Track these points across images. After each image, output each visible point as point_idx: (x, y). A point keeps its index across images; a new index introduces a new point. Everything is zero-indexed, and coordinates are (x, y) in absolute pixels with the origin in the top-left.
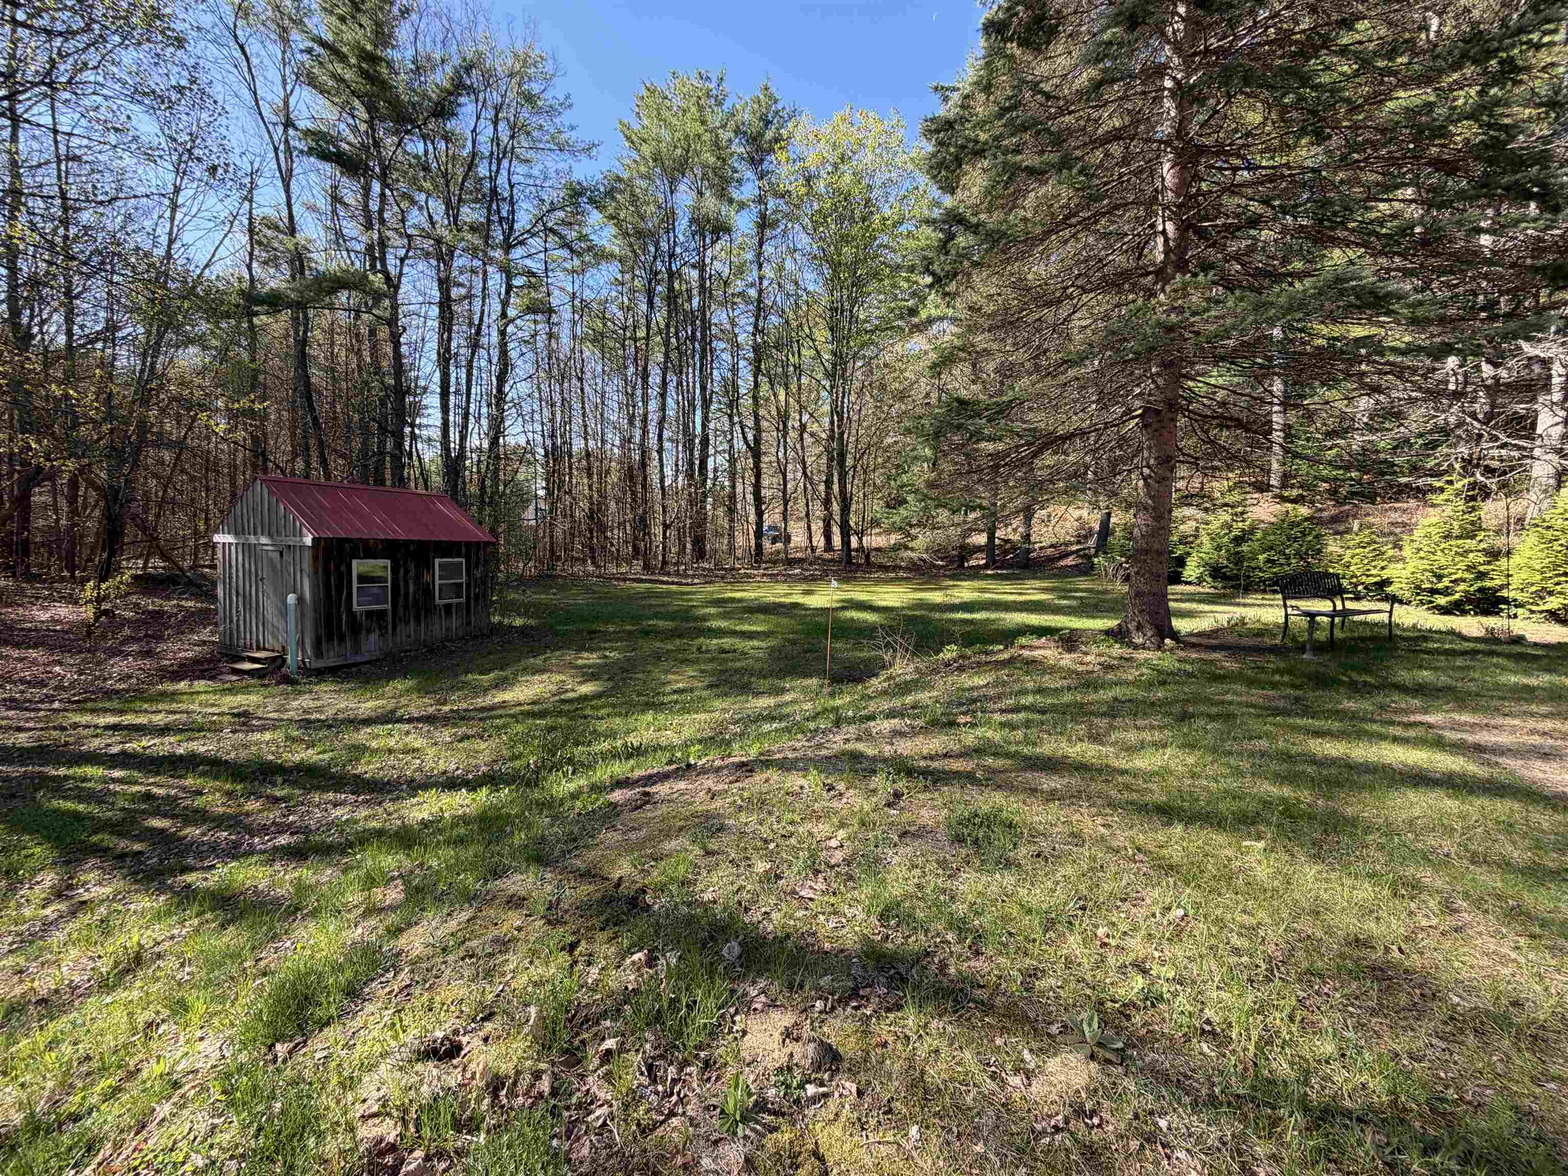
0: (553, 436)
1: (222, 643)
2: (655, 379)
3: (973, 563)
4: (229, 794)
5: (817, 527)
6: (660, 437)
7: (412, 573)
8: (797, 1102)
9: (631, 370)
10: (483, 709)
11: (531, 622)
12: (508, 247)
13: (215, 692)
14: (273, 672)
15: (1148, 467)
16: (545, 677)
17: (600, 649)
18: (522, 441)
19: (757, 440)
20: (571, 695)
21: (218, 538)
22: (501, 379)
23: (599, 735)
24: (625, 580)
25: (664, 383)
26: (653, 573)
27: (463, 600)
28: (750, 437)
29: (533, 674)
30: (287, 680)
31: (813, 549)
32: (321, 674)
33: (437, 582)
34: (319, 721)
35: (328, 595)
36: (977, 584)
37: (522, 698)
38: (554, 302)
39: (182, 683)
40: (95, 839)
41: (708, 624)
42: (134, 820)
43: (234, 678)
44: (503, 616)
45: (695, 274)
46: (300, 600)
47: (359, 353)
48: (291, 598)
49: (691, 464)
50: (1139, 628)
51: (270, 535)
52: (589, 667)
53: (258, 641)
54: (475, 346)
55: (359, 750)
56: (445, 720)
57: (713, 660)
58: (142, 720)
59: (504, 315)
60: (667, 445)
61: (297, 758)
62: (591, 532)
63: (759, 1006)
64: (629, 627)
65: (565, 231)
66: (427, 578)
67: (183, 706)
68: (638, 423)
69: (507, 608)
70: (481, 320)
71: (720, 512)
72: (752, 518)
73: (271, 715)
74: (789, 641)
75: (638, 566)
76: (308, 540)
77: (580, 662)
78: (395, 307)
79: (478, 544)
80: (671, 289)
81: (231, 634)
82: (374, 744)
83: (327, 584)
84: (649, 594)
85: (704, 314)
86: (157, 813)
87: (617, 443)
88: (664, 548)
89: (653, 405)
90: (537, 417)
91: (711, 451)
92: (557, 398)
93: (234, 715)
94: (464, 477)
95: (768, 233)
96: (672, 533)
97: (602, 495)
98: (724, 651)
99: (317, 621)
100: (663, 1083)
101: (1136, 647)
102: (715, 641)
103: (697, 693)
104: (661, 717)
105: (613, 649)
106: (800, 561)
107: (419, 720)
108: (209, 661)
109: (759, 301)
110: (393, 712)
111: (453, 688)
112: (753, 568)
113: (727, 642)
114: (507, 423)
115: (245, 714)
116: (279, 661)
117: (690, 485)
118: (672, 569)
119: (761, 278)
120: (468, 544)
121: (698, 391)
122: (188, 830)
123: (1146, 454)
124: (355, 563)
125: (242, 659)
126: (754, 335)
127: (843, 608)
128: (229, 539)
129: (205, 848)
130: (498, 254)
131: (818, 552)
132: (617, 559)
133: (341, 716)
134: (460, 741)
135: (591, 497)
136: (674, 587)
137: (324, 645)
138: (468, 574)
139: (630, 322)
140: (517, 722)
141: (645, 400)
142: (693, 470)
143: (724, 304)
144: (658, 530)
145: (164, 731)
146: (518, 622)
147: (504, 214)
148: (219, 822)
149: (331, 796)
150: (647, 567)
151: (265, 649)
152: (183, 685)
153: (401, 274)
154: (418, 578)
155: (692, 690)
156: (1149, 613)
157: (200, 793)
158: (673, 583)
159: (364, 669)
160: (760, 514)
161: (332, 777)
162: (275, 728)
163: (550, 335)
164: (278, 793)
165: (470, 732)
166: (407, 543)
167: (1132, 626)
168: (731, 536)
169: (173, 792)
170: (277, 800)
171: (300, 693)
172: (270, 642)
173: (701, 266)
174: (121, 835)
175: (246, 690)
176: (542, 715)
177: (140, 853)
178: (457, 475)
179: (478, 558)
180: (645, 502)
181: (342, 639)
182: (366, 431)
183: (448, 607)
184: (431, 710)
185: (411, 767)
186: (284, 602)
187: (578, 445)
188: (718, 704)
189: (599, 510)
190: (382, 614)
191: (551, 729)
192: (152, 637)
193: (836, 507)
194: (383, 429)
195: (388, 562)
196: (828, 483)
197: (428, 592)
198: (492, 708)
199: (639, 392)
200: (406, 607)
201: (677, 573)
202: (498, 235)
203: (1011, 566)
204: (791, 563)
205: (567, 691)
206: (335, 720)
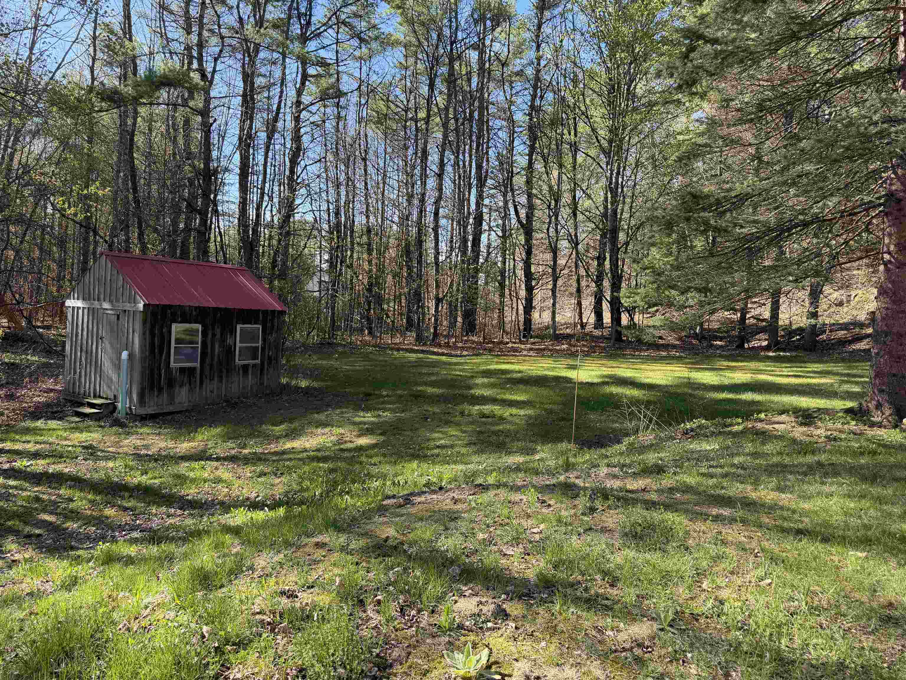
0: (337, 214)
1: (65, 391)
2: (434, 157)
3: (755, 343)
4: (91, 502)
5: (588, 302)
6: (436, 214)
7: (218, 336)
8: (481, 628)
9: (410, 151)
10: (276, 453)
11: (315, 384)
12: (304, 39)
13: (65, 430)
14: (107, 416)
15: (889, 253)
16: (327, 430)
17: (375, 409)
18: (309, 218)
19: (530, 217)
20: (349, 445)
21: (69, 303)
22: (294, 162)
23: (373, 476)
24: (398, 350)
25: (442, 165)
26: (425, 344)
27: (258, 361)
28: (523, 213)
29: (317, 427)
30: (117, 423)
31: (583, 326)
32: (144, 419)
33: (238, 344)
34: (147, 455)
35: (152, 351)
36: (753, 365)
37: (307, 445)
38: (344, 88)
39: (40, 422)
40: (10, 523)
41: (472, 391)
42: (30, 514)
43: (77, 419)
44: (291, 378)
45: (474, 55)
46: (131, 356)
47: (175, 141)
48: (125, 355)
49: (465, 241)
50: (879, 406)
51: (111, 301)
52: (365, 423)
53: (95, 390)
54: (271, 131)
55: (181, 479)
56: (247, 460)
57: (472, 423)
58: (18, 446)
59: (298, 103)
60: (443, 222)
61: (135, 481)
62: (369, 303)
63: (467, 594)
64: (399, 392)
65: (355, 22)
66: (229, 341)
67: (46, 439)
68: (416, 202)
69: (294, 371)
70: (279, 108)
71: (493, 286)
72: (523, 293)
73: (110, 449)
74: (545, 410)
75: (411, 336)
76: (141, 306)
77: (357, 419)
78: (208, 100)
79: (273, 312)
80: (452, 72)
81: (74, 384)
82: (192, 475)
83: (152, 344)
84: (419, 363)
85: (482, 94)
86: (44, 510)
87: (396, 219)
88: (436, 320)
89: (431, 183)
90: (324, 195)
91: (485, 226)
92: (342, 177)
93: (84, 447)
94: (258, 251)
95: (547, 14)
96: (444, 308)
97: (381, 269)
98: (484, 416)
99: (142, 373)
100: (409, 616)
101: (872, 425)
102: (477, 407)
103: (457, 449)
104: (425, 466)
105: (385, 410)
106: (568, 337)
107: (225, 459)
108: (58, 405)
109: (537, 79)
110: (204, 451)
111: (251, 436)
112: (521, 342)
113: (487, 408)
114: (297, 202)
115: (91, 447)
116: (111, 407)
117: (463, 261)
118: (443, 341)
119: (539, 59)
120: (265, 313)
121: (474, 171)
122: (68, 524)
123: (887, 241)
124: (174, 326)
125: (82, 405)
126: (530, 115)
127: (607, 383)
128: (79, 304)
129: (82, 536)
130: (296, 47)
131: (588, 329)
132: (393, 329)
133: (164, 453)
134: (259, 476)
135: (370, 271)
136: (444, 358)
137: (147, 396)
138: (264, 340)
139: (411, 104)
140: (304, 464)
141: (424, 176)
142: (466, 247)
143: (502, 82)
144: (432, 304)
145: (36, 455)
146: (304, 384)
147: (303, 10)
148: (88, 521)
149: (164, 509)
150: (419, 339)
151: (100, 397)
152: (39, 424)
153: (214, 71)
154: (223, 340)
155: (452, 446)
156: (889, 394)
157: (71, 500)
158: (443, 354)
159: (177, 417)
160: (530, 289)
161: (163, 496)
162: (115, 458)
163: (339, 117)
164: (126, 505)
165: (266, 470)
166: (216, 310)
167: (872, 405)
168: (501, 311)
169: (53, 498)
170: (125, 509)
171: (128, 434)
172: (105, 391)
173: (480, 47)
174: (26, 523)
175: (88, 429)
176: (325, 459)
177: (39, 535)
178: (252, 249)
179: (273, 326)
180: (420, 276)
181: (160, 390)
182: (176, 210)
183: (245, 368)
184: (233, 452)
185: (222, 492)
186: (119, 358)
187: (360, 220)
188: (475, 458)
189: (378, 284)
190: (192, 370)
191: (332, 471)
192: (12, 384)
193: (606, 284)
194: (191, 208)
195: (199, 327)
196: (600, 259)
197: (229, 352)
198: (284, 453)
199: (417, 171)
200: (211, 366)
201: (447, 346)
202: (296, 29)
203: (796, 348)
204: (558, 338)
205: (346, 442)
206: (159, 455)
